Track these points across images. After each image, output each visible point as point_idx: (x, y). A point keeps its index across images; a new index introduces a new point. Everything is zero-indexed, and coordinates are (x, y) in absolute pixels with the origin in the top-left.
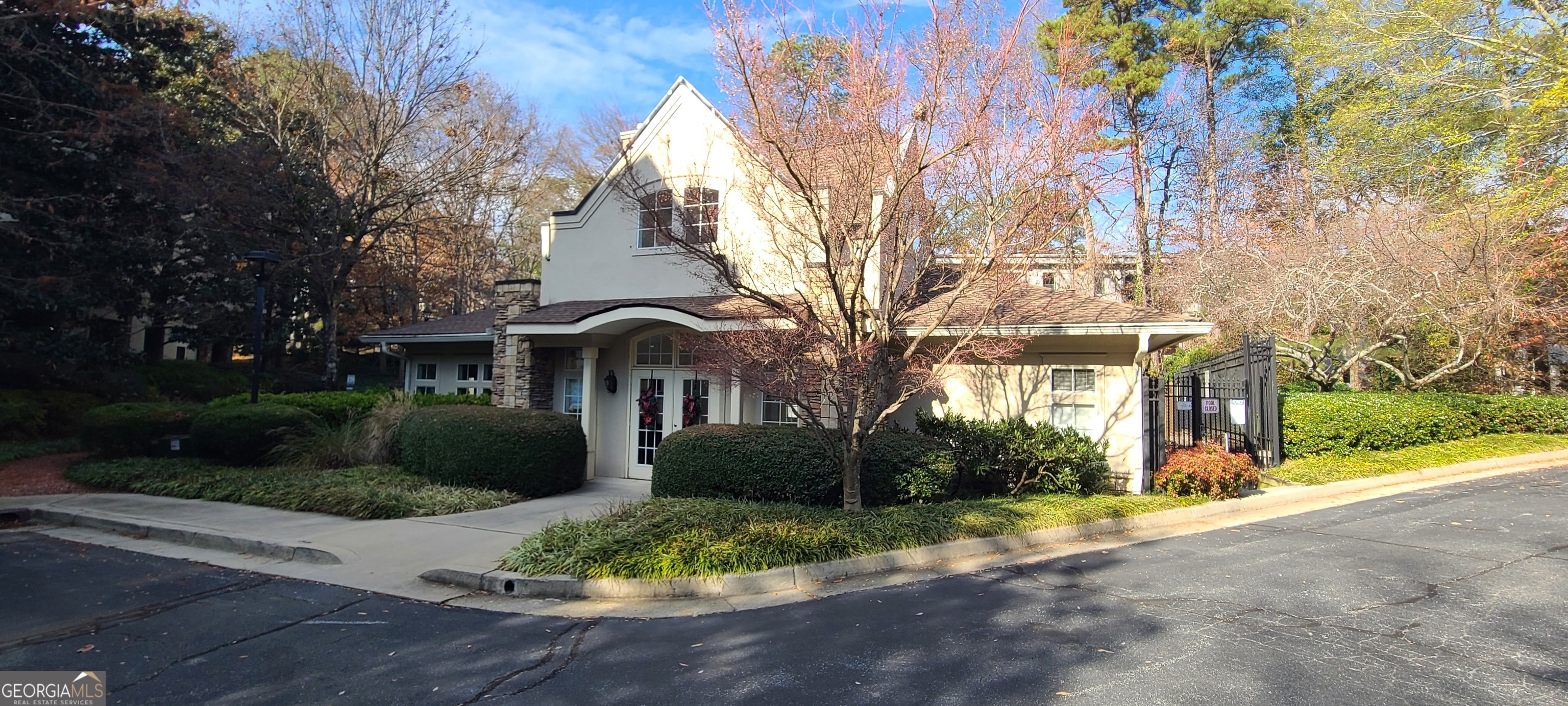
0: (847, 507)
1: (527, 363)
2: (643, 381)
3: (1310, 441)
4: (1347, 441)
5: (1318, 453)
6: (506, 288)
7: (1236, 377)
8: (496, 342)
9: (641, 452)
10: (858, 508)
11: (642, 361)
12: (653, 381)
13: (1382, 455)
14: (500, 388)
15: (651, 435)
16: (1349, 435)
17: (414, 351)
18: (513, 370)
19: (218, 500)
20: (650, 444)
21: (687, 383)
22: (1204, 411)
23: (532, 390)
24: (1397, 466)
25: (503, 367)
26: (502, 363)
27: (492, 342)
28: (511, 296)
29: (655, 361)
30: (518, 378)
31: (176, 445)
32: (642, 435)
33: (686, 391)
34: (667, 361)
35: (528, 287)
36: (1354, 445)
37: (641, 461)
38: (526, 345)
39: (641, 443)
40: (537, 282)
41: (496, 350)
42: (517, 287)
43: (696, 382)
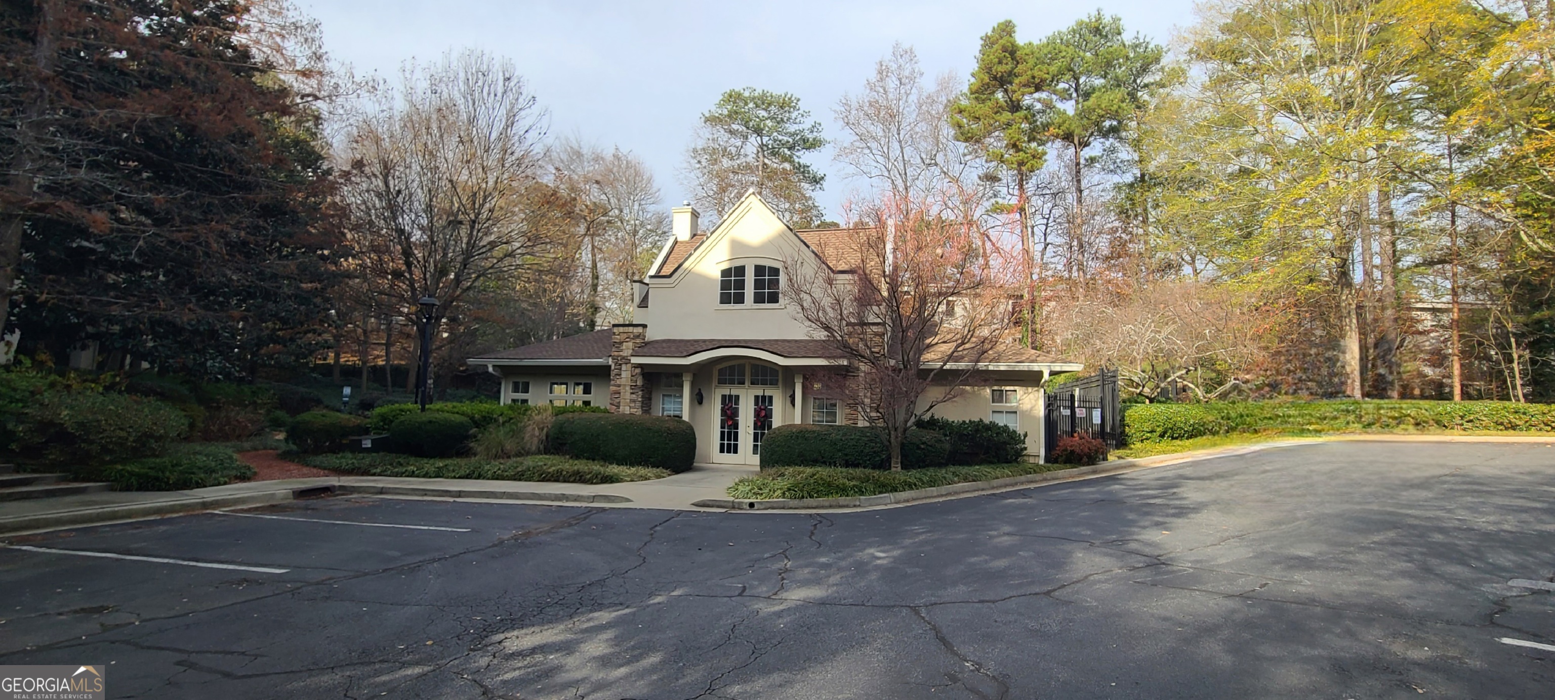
0: (893, 469)
1: (639, 383)
2: (724, 397)
3: (1138, 434)
4: (1158, 434)
5: (1142, 441)
6: (621, 329)
7: (1095, 394)
8: (613, 367)
9: (722, 446)
10: (899, 469)
11: (722, 382)
12: (730, 396)
13: (1178, 442)
14: (617, 400)
15: (729, 433)
16: (1159, 430)
17: (507, 371)
18: (628, 388)
19: (460, 478)
20: (729, 439)
21: (757, 397)
22: (1077, 415)
23: (642, 402)
24: (1183, 448)
25: (619, 386)
26: (618, 382)
27: (610, 366)
28: (625, 336)
29: (732, 382)
30: (632, 393)
31: (367, 444)
32: (722, 433)
33: (756, 403)
34: (742, 383)
35: (640, 330)
36: (1162, 436)
37: (722, 451)
38: (638, 371)
39: (722, 438)
40: (645, 326)
41: (613, 373)
42: (631, 329)
43: (764, 397)
